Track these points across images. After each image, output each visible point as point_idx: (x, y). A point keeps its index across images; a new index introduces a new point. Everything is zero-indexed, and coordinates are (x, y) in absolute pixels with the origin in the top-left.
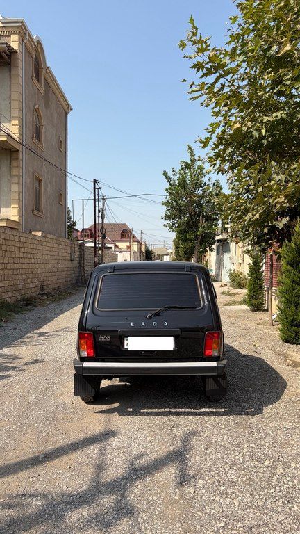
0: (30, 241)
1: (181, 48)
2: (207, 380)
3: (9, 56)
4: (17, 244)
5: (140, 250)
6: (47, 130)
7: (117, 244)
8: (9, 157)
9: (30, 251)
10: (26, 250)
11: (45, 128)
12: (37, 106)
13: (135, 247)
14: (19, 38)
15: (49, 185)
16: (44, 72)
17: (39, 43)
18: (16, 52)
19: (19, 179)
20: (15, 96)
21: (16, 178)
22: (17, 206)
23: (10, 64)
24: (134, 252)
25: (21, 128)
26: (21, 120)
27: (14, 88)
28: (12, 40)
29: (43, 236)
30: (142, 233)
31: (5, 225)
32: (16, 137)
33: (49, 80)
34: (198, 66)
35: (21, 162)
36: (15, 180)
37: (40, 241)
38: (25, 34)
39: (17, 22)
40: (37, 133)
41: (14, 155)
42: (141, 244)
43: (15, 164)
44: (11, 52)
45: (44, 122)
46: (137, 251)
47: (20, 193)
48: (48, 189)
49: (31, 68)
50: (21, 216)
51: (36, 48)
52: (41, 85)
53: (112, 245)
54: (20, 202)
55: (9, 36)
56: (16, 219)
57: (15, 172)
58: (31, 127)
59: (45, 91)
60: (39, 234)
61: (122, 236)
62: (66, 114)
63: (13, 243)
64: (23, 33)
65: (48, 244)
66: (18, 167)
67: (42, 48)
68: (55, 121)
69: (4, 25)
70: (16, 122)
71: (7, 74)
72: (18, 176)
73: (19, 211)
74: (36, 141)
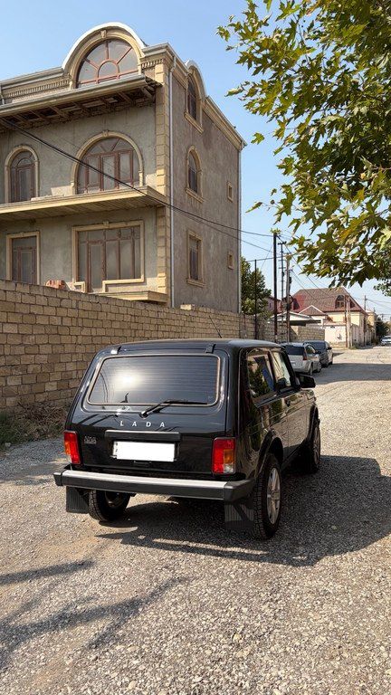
0: (174, 317)
1: (224, 37)
2: (226, 507)
3: (153, 93)
4: (154, 321)
5: (365, 322)
6: (207, 176)
7: (330, 316)
8: (154, 216)
9: (174, 329)
10: (167, 328)
11: (205, 173)
12: (192, 148)
13: (356, 319)
14: (165, 68)
15: (212, 246)
16: (202, 103)
17: (193, 68)
18: (161, 86)
19: (166, 241)
20: (160, 140)
21: (163, 240)
22: (164, 274)
23: (155, 102)
24: (353, 326)
25: (168, 177)
26: (168, 168)
27: (160, 130)
28: (156, 71)
29: (194, 310)
30: (366, 300)
31: (146, 298)
32: (162, 190)
33: (210, 113)
34: (246, 59)
35: (168, 220)
36: (161, 243)
37: (190, 317)
38: (172, 61)
39: (161, 48)
40: (193, 181)
41: (160, 211)
42: (366, 315)
43: (161, 222)
44: (155, 87)
45: (203, 167)
46: (358, 324)
47: (168, 258)
48: (211, 251)
49: (183, 102)
50: (169, 286)
51: (190, 75)
52: (198, 122)
53: (321, 318)
54: (168, 269)
55: (153, 67)
56: (163, 291)
57: (161, 233)
58: (183, 175)
59: (204, 128)
60: (188, 307)
61: (337, 304)
62: (238, 151)
63: (147, 320)
64: (169, 61)
65: (202, 320)
66: (165, 226)
67: (198, 75)
68: (222, 163)
69: (147, 55)
70: (161, 172)
71: (152, 115)
72: (165, 238)
73: (167, 281)
74: (191, 192)
